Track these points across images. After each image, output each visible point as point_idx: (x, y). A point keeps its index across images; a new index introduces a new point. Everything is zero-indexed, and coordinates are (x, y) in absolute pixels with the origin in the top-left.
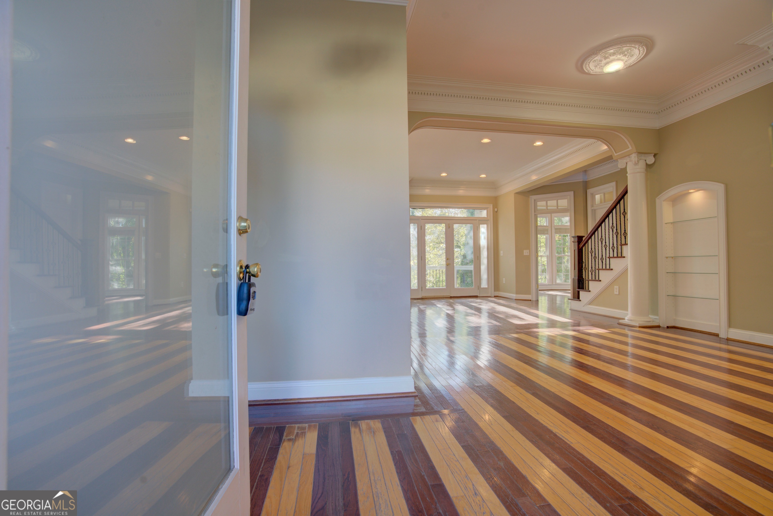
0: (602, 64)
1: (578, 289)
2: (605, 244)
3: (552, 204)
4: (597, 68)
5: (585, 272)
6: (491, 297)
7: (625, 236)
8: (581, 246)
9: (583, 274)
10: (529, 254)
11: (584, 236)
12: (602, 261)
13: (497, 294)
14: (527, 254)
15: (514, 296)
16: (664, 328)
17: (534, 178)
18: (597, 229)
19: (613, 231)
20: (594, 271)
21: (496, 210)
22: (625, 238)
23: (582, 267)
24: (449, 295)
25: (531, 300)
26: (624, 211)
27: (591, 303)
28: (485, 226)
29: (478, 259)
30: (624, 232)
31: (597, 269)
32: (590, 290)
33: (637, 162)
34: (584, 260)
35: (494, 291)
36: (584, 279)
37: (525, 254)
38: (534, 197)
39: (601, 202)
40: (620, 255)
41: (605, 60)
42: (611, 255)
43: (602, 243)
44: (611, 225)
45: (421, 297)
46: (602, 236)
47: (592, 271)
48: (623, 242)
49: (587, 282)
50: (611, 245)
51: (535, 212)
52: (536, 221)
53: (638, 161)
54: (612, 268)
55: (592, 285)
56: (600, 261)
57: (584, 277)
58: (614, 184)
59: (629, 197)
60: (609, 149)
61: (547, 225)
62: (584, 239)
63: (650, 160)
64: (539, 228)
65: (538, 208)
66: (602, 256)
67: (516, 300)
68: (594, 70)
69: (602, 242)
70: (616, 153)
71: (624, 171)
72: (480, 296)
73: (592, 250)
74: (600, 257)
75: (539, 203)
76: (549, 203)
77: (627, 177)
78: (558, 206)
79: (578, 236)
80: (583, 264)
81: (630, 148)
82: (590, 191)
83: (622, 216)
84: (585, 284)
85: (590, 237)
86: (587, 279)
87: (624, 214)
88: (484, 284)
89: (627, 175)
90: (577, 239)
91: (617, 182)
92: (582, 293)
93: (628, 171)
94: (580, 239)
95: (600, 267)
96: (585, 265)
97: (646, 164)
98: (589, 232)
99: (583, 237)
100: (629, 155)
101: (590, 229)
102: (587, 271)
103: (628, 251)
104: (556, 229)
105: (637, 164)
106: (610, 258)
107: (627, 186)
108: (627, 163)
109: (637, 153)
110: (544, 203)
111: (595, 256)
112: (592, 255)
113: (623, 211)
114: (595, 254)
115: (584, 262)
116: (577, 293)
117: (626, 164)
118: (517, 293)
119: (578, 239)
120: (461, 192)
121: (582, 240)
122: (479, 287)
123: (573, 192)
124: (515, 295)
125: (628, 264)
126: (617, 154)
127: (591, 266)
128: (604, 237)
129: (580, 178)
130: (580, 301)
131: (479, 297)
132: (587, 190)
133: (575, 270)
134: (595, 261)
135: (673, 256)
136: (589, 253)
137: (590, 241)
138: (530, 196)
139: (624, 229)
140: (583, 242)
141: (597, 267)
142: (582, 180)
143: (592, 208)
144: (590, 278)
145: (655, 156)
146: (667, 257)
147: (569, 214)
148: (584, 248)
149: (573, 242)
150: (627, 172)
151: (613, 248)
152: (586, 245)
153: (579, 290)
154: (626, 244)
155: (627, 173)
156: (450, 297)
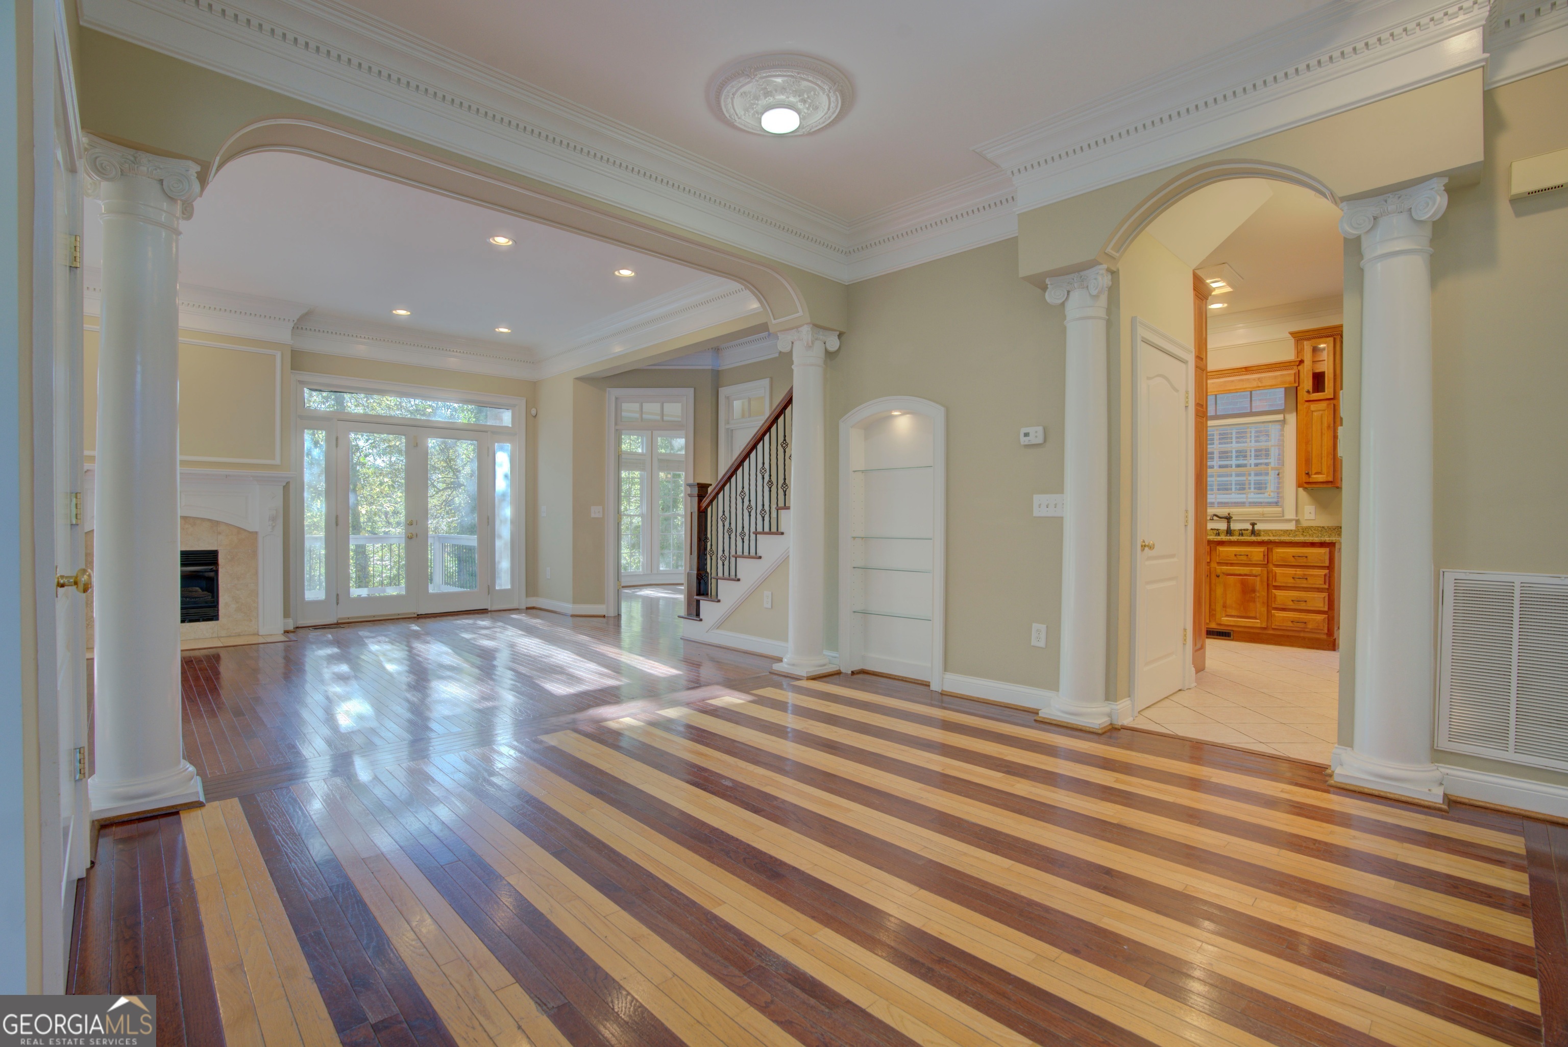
0: (759, 106)
1: (697, 595)
2: (748, 503)
3: (652, 409)
4: (749, 115)
5: (711, 559)
6: (518, 609)
7: (785, 489)
8: (704, 505)
9: (706, 564)
10: (601, 516)
11: (711, 485)
12: (743, 539)
13: (532, 602)
14: (597, 516)
15: (568, 607)
16: (846, 674)
17: (618, 349)
18: (734, 472)
19: (763, 478)
20: (728, 559)
21: (533, 412)
22: (785, 495)
23: (705, 549)
24: (415, 611)
25: (604, 616)
26: (785, 440)
27: (720, 625)
28: (508, 446)
29: (488, 522)
30: (783, 481)
31: (733, 556)
32: (719, 598)
33: (810, 344)
34: (709, 535)
35: (526, 597)
36: (708, 574)
37: (593, 515)
38: (615, 392)
39: (743, 416)
40: (774, 529)
41: (765, 98)
42: (760, 529)
43: (743, 502)
44: (760, 465)
45: (335, 622)
46: (743, 488)
47: (723, 558)
48: (781, 504)
49: (714, 581)
50: (760, 508)
51: (616, 424)
52: (619, 442)
53: (813, 343)
54: (760, 555)
55: (725, 589)
56: (739, 539)
57: (709, 570)
58: (766, 382)
59: (796, 413)
60: (762, 310)
61: (644, 451)
62: (710, 490)
63: (833, 343)
64: (624, 456)
65: (624, 414)
66: (743, 527)
67: (573, 616)
68: (743, 117)
69: (743, 500)
70: (775, 319)
71: (786, 358)
72: (493, 609)
73: (724, 514)
74: (739, 530)
75: (625, 406)
76: (647, 407)
77: (792, 371)
78: (662, 415)
79: (698, 484)
80: (707, 542)
81: (800, 313)
82: (723, 392)
83: (781, 450)
84: (711, 584)
85: (722, 488)
86: (714, 575)
87: (784, 445)
88: (504, 582)
89: (793, 367)
90: (696, 489)
91: (771, 378)
92: (705, 605)
93: (795, 358)
94: (702, 489)
95: (739, 552)
96: (711, 545)
97: (826, 350)
98: (720, 477)
99: (708, 487)
100: (797, 327)
101: (723, 470)
102: (714, 557)
103: (788, 520)
104: (660, 461)
105: (810, 347)
106: (756, 533)
107: (791, 389)
108: (793, 343)
109: (811, 326)
110: (636, 406)
111: (730, 529)
112: (724, 526)
113: (783, 438)
114: (730, 524)
115: (710, 539)
116: (695, 603)
117: (791, 343)
118: (575, 602)
119: (699, 490)
120: (453, 362)
121: (707, 492)
122: (490, 589)
123: (692, 389)
124: (570, 606)
125: (789, 548)
126: (776, 321)
127: (722, 549)
128: (746, 490)
129: (706, 363)
130: (701, 620)
131: (491, 611)
132: (719, 389)
133: (692, 556)
134: (730, 538)
135: (863, 536)
136: (719, 520)
137: (721, 496)
138: (608, 389)
139: (783, 477)
140: (707, 498)
141: (733, 553)
142: (710, 367)
143: (728, 427)
144: (720, 574)
145: (840, 335)
146: (854, 538)
147: (683, 432)
148: (709, 509)
149: (690, 495)
150: (793, 361)
151: (763, 512)
152: (714, 503)
153: (698, 598)
154: (786, 507)
155: (792, 363)
156: (416, 616)
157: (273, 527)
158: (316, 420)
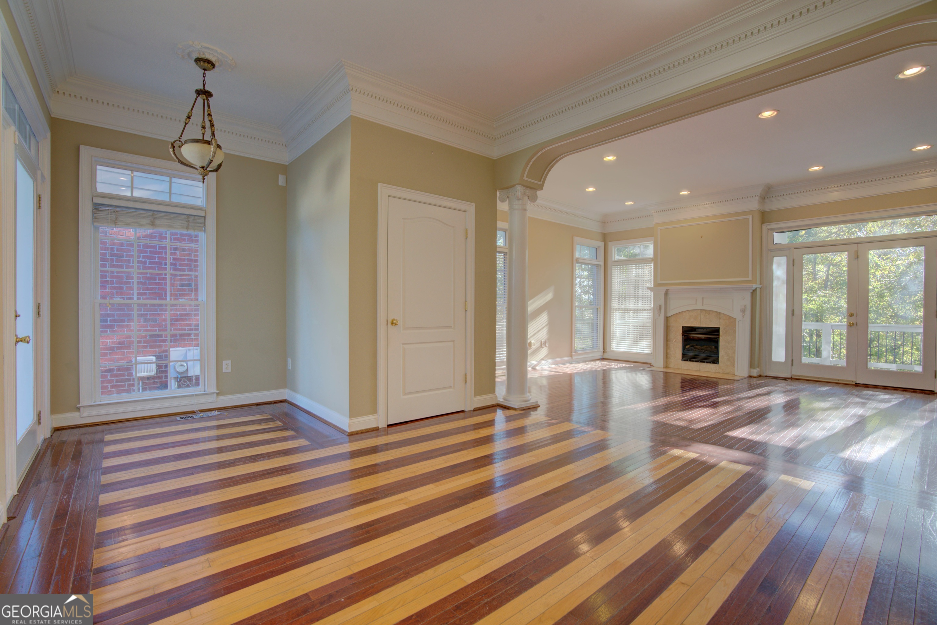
45: (790, 377)
131: (935, 393)
156: (854, 383)
157: (743, 316)
158: (780, 250)
